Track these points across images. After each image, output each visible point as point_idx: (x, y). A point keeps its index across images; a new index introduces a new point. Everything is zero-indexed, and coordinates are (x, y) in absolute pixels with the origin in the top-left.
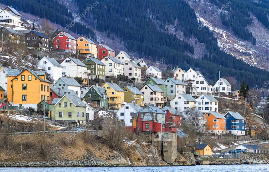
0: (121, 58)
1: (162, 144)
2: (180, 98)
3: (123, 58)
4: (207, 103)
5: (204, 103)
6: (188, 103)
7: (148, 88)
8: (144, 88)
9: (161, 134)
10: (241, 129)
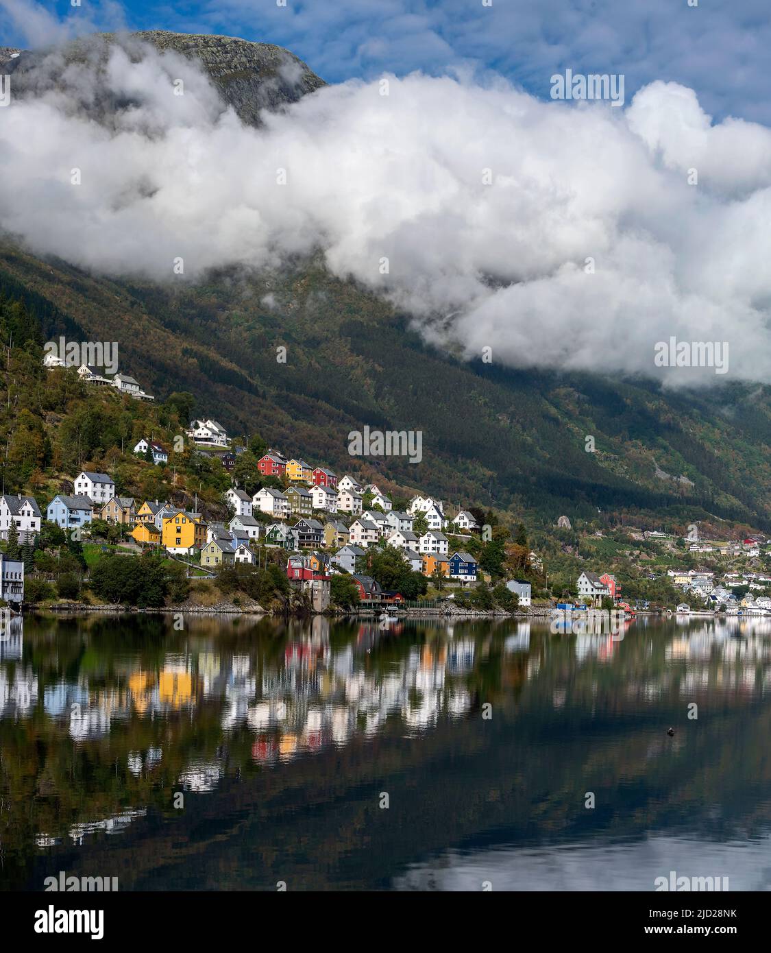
0: (345, 484)
1: (312, 592)
2: (398, 536)
3: (348, 484)
4: (434, 542)
5: (431, 542)
6: (408, 542)
7: (359, 524)
8: (355, 524)
9: (311, 582)
10: (470, 573)
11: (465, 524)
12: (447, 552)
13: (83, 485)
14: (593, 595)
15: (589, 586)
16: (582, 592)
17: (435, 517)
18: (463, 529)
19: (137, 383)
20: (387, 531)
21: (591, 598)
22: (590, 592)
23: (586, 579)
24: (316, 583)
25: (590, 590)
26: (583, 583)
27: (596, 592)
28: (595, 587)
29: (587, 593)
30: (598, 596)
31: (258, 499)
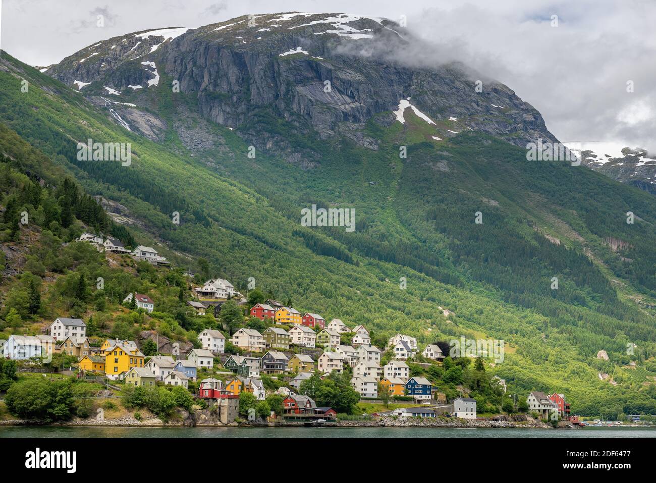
0: (333, 325)
1: (220, 407)
3: (336, 325)
4: (395, 369)
5: (393, 369)
6: (370, 369)
9: (219, 400)
10: (425, 393)
11: (432, 355)
12: (407, 377)
13: (57, 328)
14: (539, 410)
15: (537, 403)
16: (532, 408)
17: (402, 349)
18: (430, 358)
19: (155, 252)
20: (355, 361)
21: (537, 412)
22: (537, 408)
23: (534, 397)
24: (223, 401)
25: (537, 406)
26: (532, 400)
27: (542, 408)
28: (541, 403)
29: (535, 408)
30: (544, 411)
31: (237, 337)
